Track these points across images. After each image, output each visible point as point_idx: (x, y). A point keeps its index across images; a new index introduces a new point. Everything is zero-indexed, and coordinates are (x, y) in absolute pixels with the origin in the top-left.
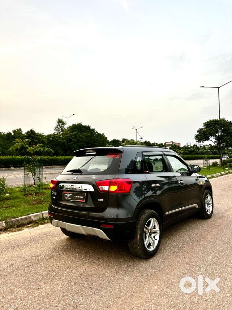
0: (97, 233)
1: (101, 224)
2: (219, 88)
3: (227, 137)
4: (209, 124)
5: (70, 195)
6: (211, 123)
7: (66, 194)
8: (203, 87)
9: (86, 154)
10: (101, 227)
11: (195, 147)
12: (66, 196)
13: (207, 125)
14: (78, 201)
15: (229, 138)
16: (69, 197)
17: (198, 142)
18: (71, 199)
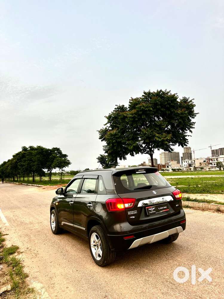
5: (154, 208)
7: (150, 209)
9: (137, 173)
12: (151, 211)
14: (162, 212)
16: (153, 211)
18: (156, 212)
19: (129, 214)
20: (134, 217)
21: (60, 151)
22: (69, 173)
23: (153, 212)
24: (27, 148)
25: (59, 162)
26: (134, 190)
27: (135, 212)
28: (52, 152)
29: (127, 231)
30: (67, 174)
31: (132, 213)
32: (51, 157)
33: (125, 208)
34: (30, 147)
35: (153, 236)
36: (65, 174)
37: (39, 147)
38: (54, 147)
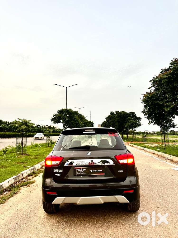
0: (118, 199)
1: (123, 190)
2: (67, 87)
3: (73, 121)
4: (62, 111)
5: (84, 170)
6: (64, 111)
7: (79, 170)
8: (56, 84)
10: (123, 193)
11: (38, 126)
12: (79, 172)
13: (60, 112)
14: (95, 175)
15: (74, 122)
16: (83, 172)
17: (54, 124)
18: (86, 174)
19: (54, 171)
20: (59, 175)
21: (135, 114)
22: (156, 133)
23: (81, 173)
24: (114, 113)
25: (131, 123)
26: (69, 149)
27: (61, 170)
28: (128, 116)
29: (49, 187)
30: (153, 134)
31: (57, 170)
32: (127, 119)
33: (52, 165)
34: (116, 112)
35: (79, 198)
36: (152, 134)
37: (122, 111)
38: (131, 112)
